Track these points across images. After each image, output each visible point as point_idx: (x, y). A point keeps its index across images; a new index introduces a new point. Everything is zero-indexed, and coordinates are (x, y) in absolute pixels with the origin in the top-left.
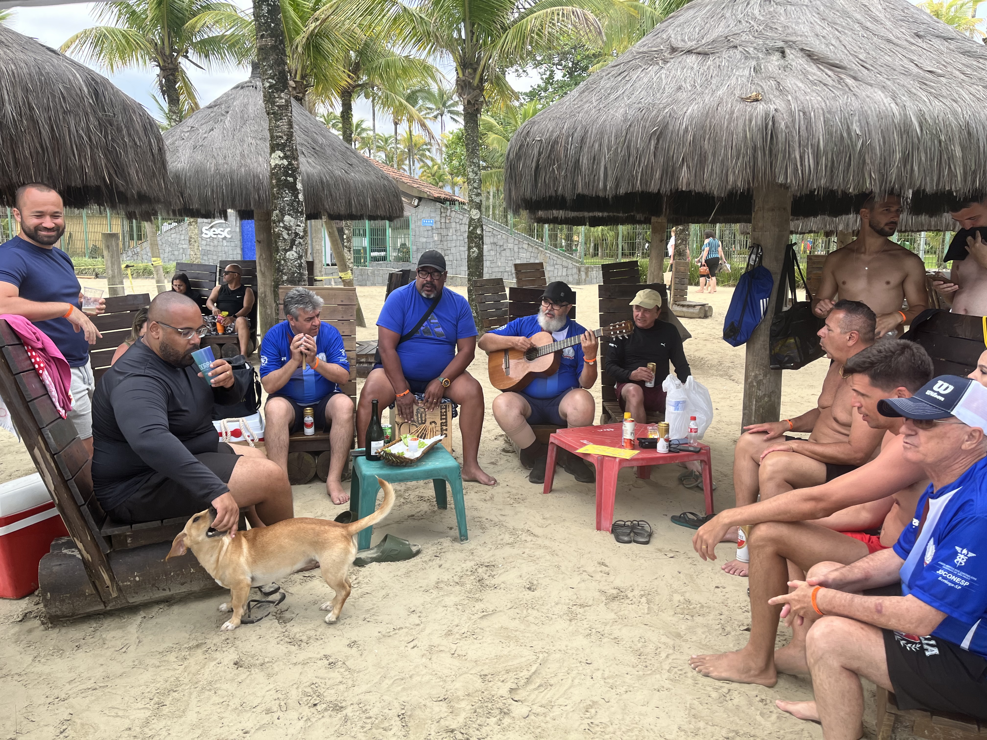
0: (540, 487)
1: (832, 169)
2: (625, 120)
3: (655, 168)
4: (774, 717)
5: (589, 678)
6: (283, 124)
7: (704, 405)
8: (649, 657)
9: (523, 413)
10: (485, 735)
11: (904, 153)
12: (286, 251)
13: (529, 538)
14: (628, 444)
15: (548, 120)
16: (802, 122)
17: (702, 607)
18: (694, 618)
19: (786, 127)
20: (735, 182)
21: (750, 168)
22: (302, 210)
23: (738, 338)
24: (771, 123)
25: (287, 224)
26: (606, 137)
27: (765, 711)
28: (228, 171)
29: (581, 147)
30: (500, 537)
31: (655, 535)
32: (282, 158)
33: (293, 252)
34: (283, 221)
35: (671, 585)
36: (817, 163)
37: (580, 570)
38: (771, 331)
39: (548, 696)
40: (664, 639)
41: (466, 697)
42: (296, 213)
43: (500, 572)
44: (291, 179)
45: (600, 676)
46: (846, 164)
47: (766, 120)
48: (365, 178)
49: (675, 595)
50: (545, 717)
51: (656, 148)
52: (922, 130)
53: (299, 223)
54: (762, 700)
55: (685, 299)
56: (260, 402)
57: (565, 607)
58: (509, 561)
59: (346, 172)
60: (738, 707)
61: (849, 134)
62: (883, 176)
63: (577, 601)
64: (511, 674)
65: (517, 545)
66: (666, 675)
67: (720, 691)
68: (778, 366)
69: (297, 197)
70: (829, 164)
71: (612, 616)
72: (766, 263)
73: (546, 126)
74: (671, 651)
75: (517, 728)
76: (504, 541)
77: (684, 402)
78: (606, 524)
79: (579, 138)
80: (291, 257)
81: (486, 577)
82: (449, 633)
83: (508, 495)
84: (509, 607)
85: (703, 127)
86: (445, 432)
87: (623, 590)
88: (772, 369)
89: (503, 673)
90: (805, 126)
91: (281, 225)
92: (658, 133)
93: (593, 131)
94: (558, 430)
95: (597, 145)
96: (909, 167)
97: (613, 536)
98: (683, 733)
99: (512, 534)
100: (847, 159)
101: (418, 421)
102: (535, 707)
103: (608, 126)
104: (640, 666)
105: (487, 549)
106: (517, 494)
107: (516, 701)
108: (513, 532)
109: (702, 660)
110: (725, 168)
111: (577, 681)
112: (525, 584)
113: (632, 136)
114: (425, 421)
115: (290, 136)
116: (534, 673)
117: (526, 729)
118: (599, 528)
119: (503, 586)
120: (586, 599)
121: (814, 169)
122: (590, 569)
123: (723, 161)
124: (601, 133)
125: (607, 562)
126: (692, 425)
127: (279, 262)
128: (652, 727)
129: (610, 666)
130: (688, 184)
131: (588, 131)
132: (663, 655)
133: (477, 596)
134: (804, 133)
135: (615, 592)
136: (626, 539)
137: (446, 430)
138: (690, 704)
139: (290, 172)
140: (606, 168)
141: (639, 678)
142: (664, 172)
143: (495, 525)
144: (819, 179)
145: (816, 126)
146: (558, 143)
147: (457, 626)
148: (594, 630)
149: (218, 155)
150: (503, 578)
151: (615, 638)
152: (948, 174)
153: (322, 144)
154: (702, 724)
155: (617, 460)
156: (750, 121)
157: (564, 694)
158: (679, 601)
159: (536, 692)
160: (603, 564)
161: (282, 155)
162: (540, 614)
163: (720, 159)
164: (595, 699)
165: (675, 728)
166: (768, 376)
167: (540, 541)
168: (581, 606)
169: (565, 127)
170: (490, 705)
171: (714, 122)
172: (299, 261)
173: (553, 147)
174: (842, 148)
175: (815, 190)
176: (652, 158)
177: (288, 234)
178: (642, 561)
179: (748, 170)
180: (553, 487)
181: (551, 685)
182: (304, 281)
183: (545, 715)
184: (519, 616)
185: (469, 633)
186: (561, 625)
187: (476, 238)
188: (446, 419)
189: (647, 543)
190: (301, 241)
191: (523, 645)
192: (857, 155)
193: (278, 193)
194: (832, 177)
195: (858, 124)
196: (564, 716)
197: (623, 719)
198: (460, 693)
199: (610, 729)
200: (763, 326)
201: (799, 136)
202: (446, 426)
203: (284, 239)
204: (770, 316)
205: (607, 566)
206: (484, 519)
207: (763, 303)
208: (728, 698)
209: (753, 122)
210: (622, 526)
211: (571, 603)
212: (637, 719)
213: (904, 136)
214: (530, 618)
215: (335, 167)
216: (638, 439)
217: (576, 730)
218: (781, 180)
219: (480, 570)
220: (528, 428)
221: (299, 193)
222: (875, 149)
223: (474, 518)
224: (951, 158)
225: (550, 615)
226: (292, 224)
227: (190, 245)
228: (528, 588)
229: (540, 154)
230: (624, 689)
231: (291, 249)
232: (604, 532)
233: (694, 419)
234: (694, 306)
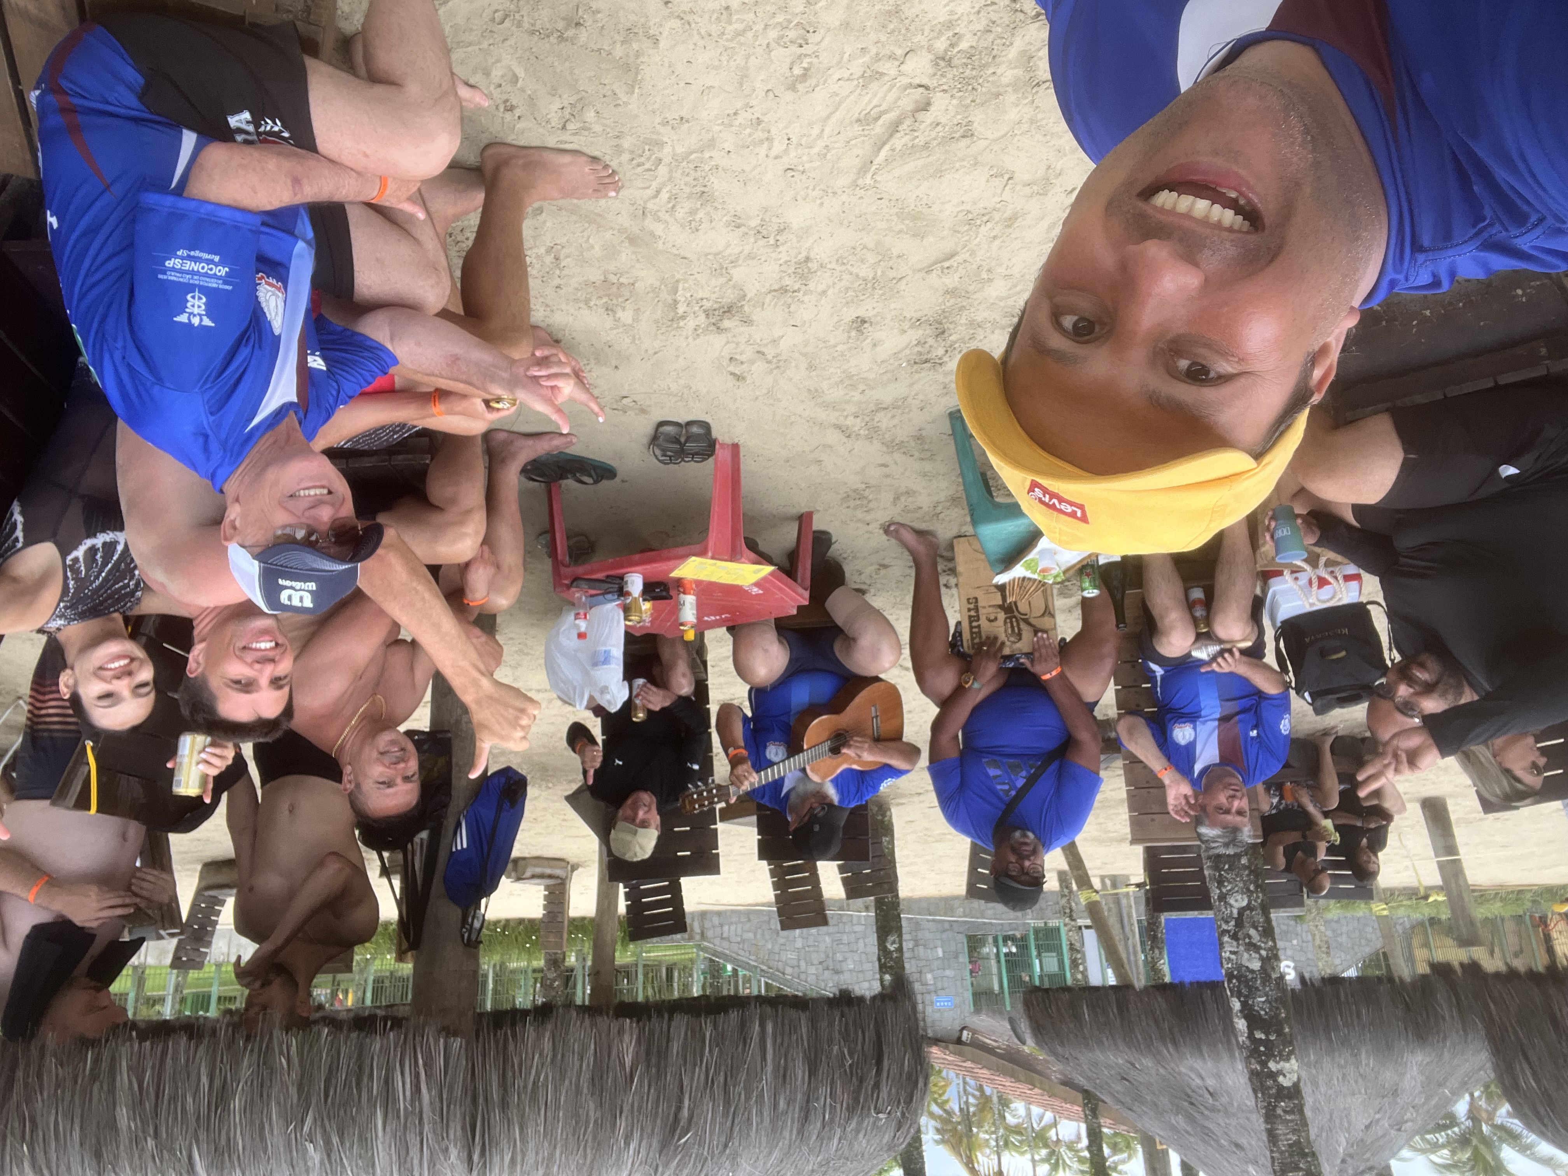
0: (818, 524)
1: (360, 1072)
2: (734, 1157)
3: (680, 1061)
4: (497, 73)
5: (794, 140)
6: (1289, 1138)
7: (561, 661)
8: (687, 190)
9: (850, 641)
10: (982, 13)
11: (226, 1109)
12: (1249, 907)
13: (850, 421)
14: (688, 586)
15: (866, 1156)
16: (416, 1162)
17: (587, 302)
18: (602, 278)
19: (447, 1149)
20: (539, 1037)
21: (513, 1066)
22: (1229, 982)
23: (503, 780)
24: (476, 1157)
25: (1254, 955)
26: (767, 1121)
27: (509, 88)
28: (1337, 1054)
29: (808, 1101)
30: (896, 421)
31: (646, 441)
32: (1280, 1072)
33: (1237, 905)
34: (1262, 959)
35: (633, 341)
36: (388, 1082)
37: (778, 364)
38: (449, 795)
39: (866, 99)
40: (658, 229)
41: (1001, 90)
42: (1241, 976)
43: (907, 352)
44: (1259, 1035)
45: (776, 143)
46: (334, 1081)
47: (485, 1163)
48: (1099, 1055)
49: (630, 321)
50: (877, 54)
51: (681, 1100)
52: (190, 1158)
53: (1233, 957)
54: (511, 109)
55: (547, 888)
56: (1277, 640)
57: (812, 286)
58: (889, 375)
59: (1133, 1065)
60: (553, 92)
61: (328, 1142)
62: (264, 1063)
63: (790, 301)
64: (920, 141)
65: (872, 407)
66: (666, 153)
67: (579, 125)
68: (440, 736)
69: (1244, 1005)
70: (365, 1080)
71: (738, 274)
72: (454, 913)
73: (868, 1141)
74: (650, 205)
75: (927, 28)
76: (890, 415)
77: (595, 664)
78: (722, 454)
79: (812, 1117)
80: (1239, 897)
81: (931, 341)
82: (1011, 221)
83: (871, 505)
84: (904, 282)
85: (598, 1146)
86: (972, 606)
87: (712, 328)
88: (448, 731)
89: (935, 143)
90: (411, 1153)
91: (1263, 953)
92: (678, 1131)
93: (789, 1133)
94: (795, 612)
95: (782, 1104)
96: (217, 1082)
97: (715, 434)
98: (651, 32)
99: (876, 429)
100: (331, 1092)
101: (1017, 621)
102: (893, 72)
103: (764, 1144)
104: (707, 168)
105: (921, 397)
106: (856, 508)
107: (920, 86)
108: (873, 432)
109: (601, 187)
110: (559, 1063)
111: (816, 131)
112: (870, 329)
113: (721, 1124)
114: (1005, 622)
115: (1270, 1116)
116: (884, 144)
117: (912, 28)
118: (735, 447)
119: (906, 325)
120: (775, 305)
121: (394, 1068)
122: (759, 367)
123: (563, 1079)
124: (775, 1130)
125: (731, 381)
126: (583, 625)
127: (1257, 887)
128: (701, 43)
129: (755, 167)
130: (621, 1032)
131: (798, 1133)
132: (664, 195)
133: (952, 301)
134: (413, 1140)
135: (726, 324)
136: (695, 429)
137: (969, 610)
138: (633, 92)
139: (1262, 1049)
140: (764, 1058)
141: (711, 144)
142: (663, 1054)
143: (901, 445)
144: (385, 1050)
145: (390, 1155)
146: (848, 1109)
147: (995, 237)
148: (772, 241)
149: (1356, 1082)
150: (904, 340)
151: (738, 227)
152: (144, 1071)
153: (1177, 1114)
154: (619, 51)
155: (710, 554)
156: (513, 1160)
157: (840, 104)
158: (624, 309)
159: (884, 106)
160: (739, 378)
161: (1281, 1079)
162: (855, 270)
163: (567, 1082)
164: (789, 96)
165: (663, 44)
166: (452, 721)
167: (833, 417)
168: (784, 290)
169: (836, 1141)
170: (968, 72)
171: (579, 1157)
172: (1224, 890)
173: (856, 1100)
174: (342, 1112)
175: (391, 1029)
176: (686, 1083)
177: (1250, 937)
178: (674, 387)
179: (516, 1062)
180: (796, 525)
181: (858, 120)
182: (1209, 858)
183: (878, 58)
184: (891, 263)
185: (978, 222)
186: (823, 251)
187: (891, 967)
188: (971, 627)
189: (662, 424)
190: (1225, 927)
191: (893, 203)
192: (314, 1101)
193: (1277, 1008)
194: (360, 1056)
195: (310, 1164)
196: (846, 56)
197: (748, 57)
198: (1010, 98)
199: (773, 34)
200: (462, 804)
201: (421, 1134)
202: (970, 617)
203: (1256, 928)
204: (450, 823)
205: (732, 374)
206: (917, 454)
207: (462, 841)
208: (567, 111)
209: (507, 1158)
210: (697, 454)
211: (800, 294)
212: (724, 58)
213: (223, 1142)
214: (872, 258)
215: (1153, 1072)
216: (671, 598)
217: (829, 30)
218: (457, 1043)
219: (940, 352)
220: (839, 619)
221: (1241, 1011)
222: (279, 1116)
223: (932, 458)
224: (136, 1105)
225: (839, 268)
226: (1246, 955)
227: (1327, 942)
228: (865, 322)
229: (877, 1086)
230: (740, 119)
231: (1241, 911)
232: (728, 441)
233: (582, 636)
234: (533, 877)
